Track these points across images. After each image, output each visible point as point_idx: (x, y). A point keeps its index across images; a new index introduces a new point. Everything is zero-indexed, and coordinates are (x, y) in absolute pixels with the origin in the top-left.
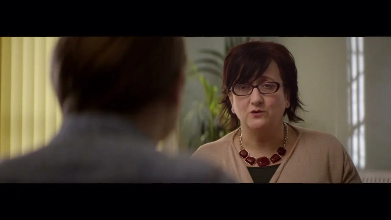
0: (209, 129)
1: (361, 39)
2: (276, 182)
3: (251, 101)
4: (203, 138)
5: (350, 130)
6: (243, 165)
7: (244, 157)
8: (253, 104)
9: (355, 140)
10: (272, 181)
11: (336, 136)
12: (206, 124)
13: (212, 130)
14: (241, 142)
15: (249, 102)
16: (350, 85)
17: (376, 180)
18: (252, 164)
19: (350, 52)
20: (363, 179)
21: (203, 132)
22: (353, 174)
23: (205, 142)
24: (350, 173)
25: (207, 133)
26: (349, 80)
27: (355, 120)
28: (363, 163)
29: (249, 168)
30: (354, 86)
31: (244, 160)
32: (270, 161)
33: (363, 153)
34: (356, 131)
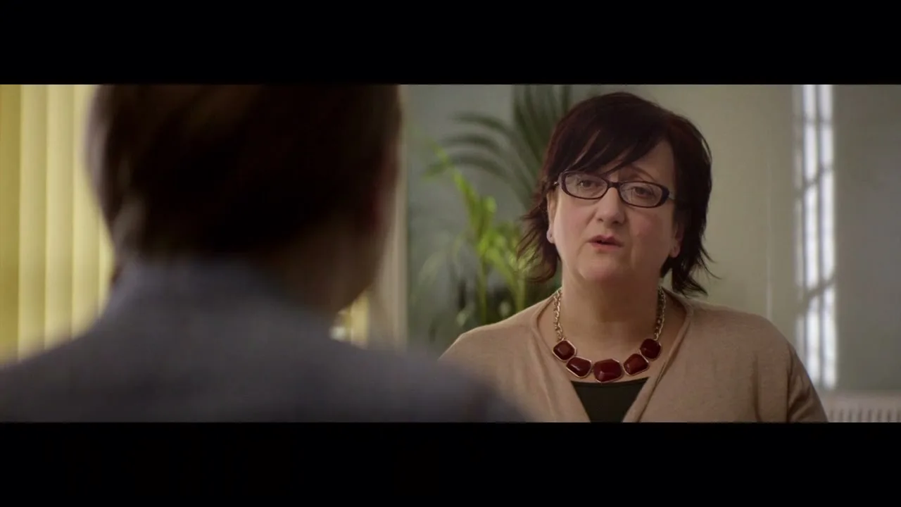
0: (477, 299)
1: (826, 89)
2: (640, 417)
3: (597, 216)
4: (462, 318)
5: (800, 301)
6: (562, 377)
7: (564, 357)
8: (600, 220)
9: (813, 321)
10: (630, 417)
11: (769, 317)
12: (470, 285)
13: (483, 301)
14: (557, 324)
15: (592, 216)
16: (801, 195)
17: (860, 415)
18: (581, 374)
19: (802, 120)
20: (832, 413)
21: (462, 304)
22: (810, 403)
23: (467, 327)
24: (802, 398)
25: (471, 306)
26: (799, 183)
27: (812, 277)
28: (831, 376)
29: (576, 385)
30: (811, 197)
31: (564, 365)
32: (624, 369)
33: (831, 353)
34: (815, 303)
